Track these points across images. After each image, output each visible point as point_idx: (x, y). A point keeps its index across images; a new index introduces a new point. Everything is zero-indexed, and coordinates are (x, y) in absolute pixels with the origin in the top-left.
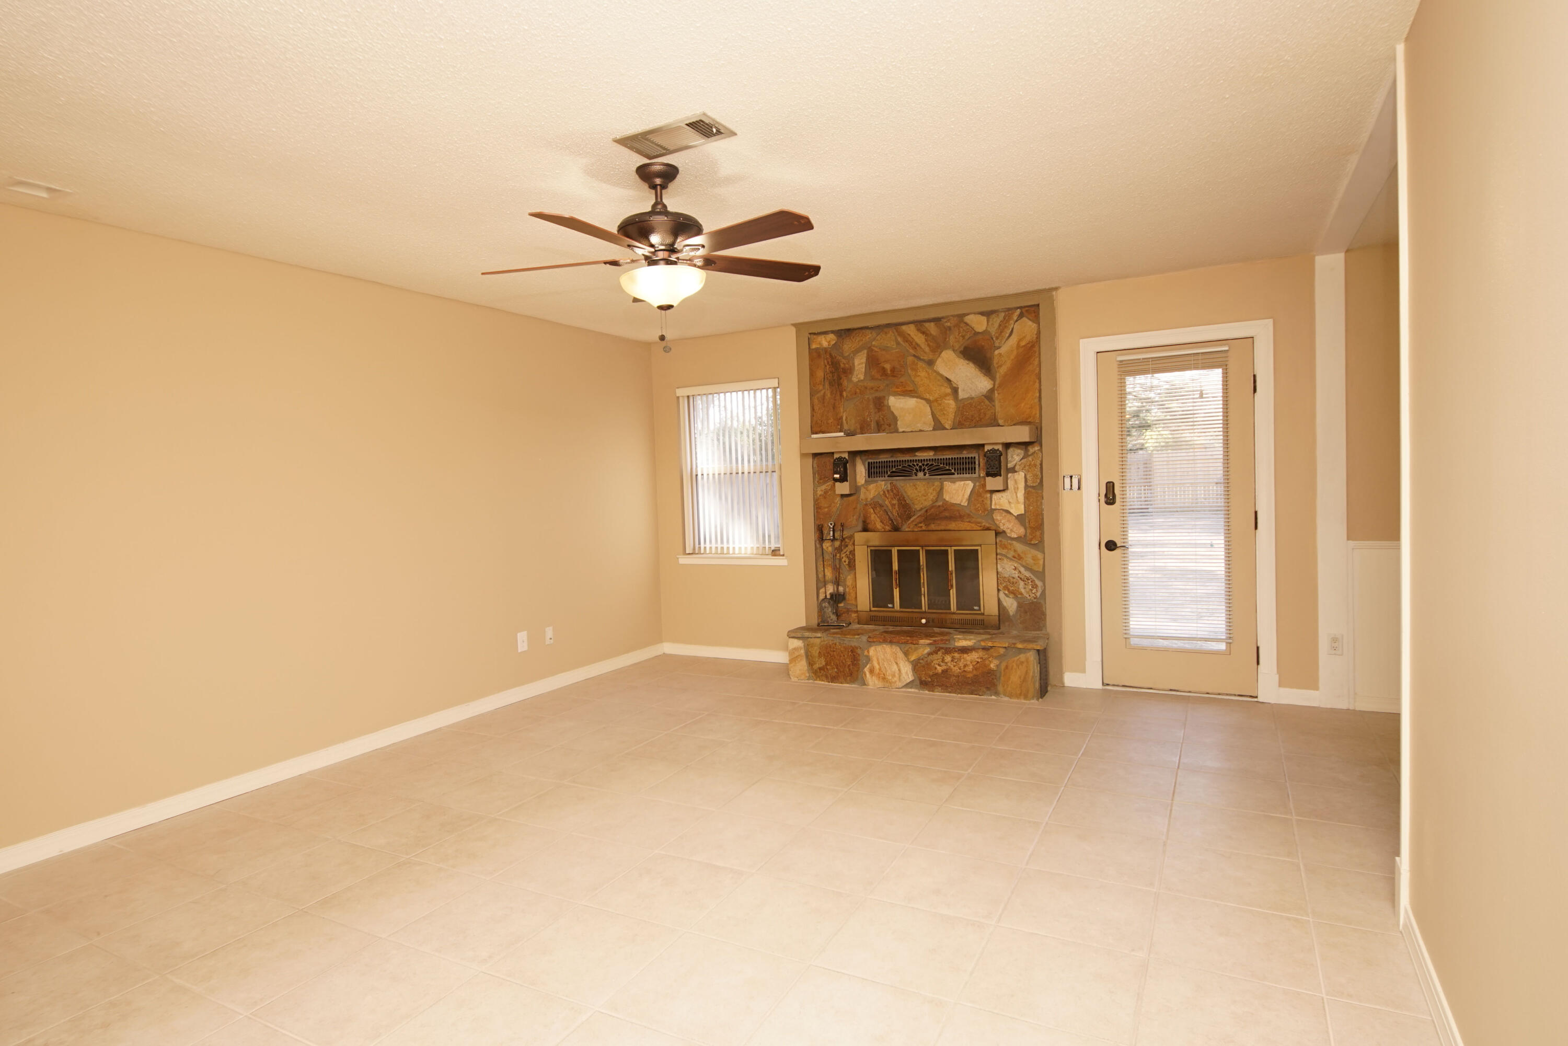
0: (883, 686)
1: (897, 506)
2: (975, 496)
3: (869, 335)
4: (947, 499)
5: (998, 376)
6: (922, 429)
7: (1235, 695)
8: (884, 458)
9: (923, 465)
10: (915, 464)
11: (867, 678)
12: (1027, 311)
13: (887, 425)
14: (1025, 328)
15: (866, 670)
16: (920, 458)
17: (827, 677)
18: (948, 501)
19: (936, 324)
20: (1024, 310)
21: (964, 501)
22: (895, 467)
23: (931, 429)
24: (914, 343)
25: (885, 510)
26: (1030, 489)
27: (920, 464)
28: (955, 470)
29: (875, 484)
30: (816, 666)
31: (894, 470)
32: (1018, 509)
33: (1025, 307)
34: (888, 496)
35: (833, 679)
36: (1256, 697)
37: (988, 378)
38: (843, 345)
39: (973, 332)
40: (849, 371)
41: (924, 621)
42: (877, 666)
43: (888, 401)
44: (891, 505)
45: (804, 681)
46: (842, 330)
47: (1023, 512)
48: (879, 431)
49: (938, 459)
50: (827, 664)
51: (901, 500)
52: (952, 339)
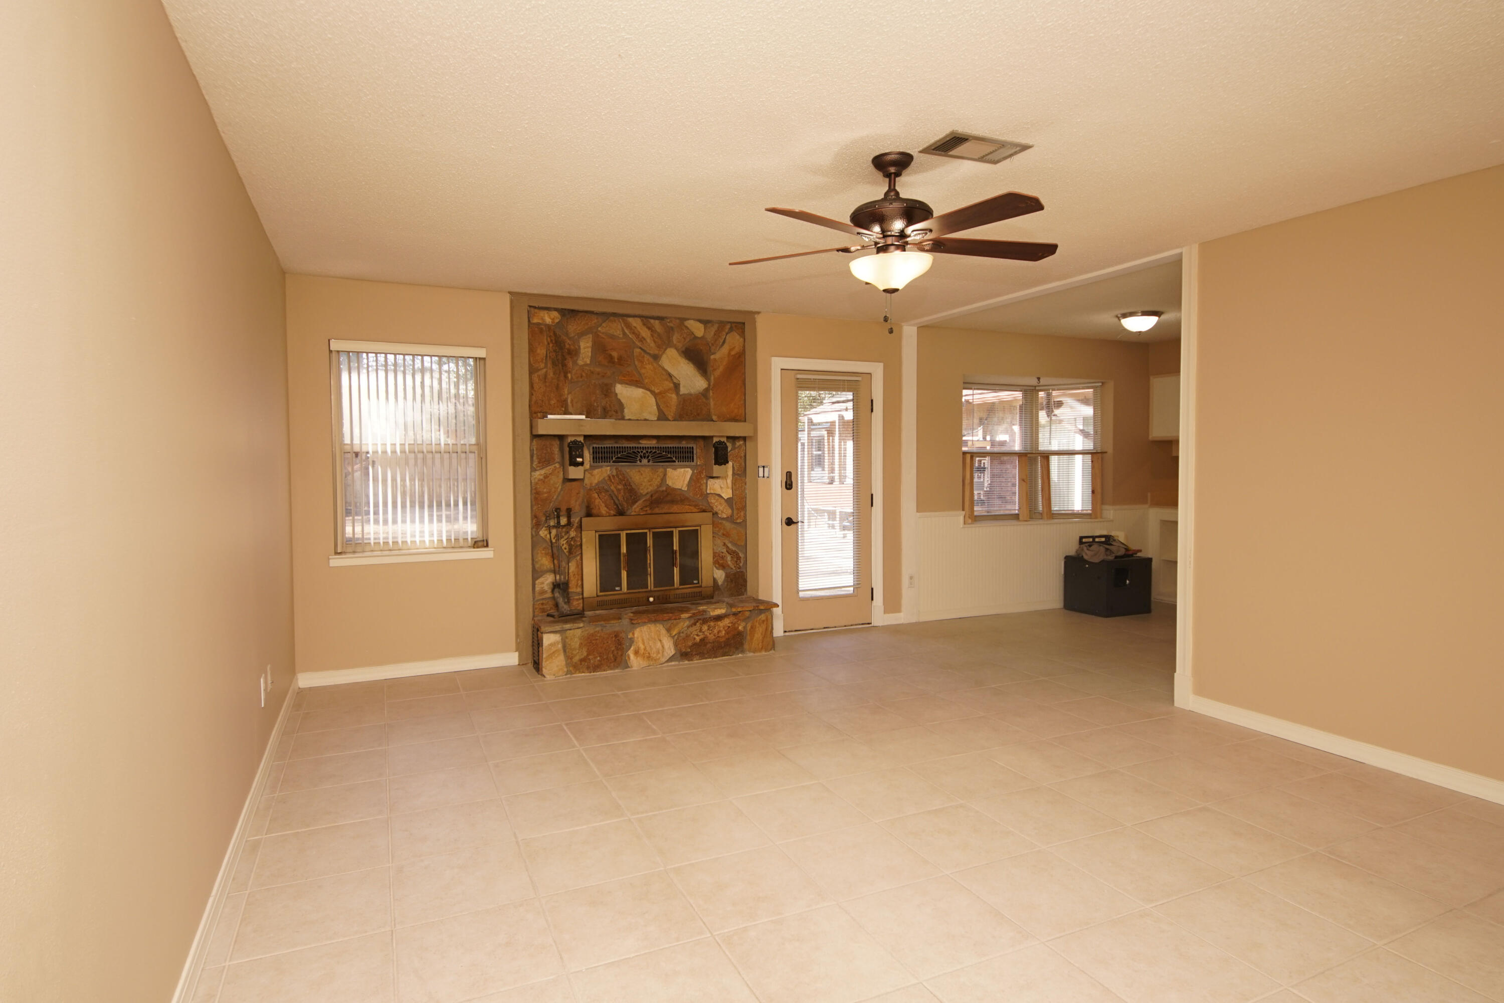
0: (648, 665)
1: (622, 491)
2: (695, 481)
3: (595, 320)
4: (670, 484)
5: (712, 378)
6: (647, 418)
7: (860, 624)
8: (610, 444)
9: (647, 452)
10: (639, 450)
11: (631, 661)
12: (736, 326)
13: (615, 411)
14: (734, 340)
15: (631, 653)
16: (644, 446)
17: (588, 668)
18: (670, 487)
19: (660, 322)
20: (733, 325)
21: (684, 486)
22: (620, 453)
23: (656, 419)
24: (640, 337)
25: (610, 494)
26: (737, 476)
27: (644, 451)
28: (676, 458)
29: (600, 470)
30: (576, 659)
31: (619, 455)
32: (727, 494)
33: (734, 323)
34: (613, 481)
35: (596, 668)
36: (871, 623)
37: (703, 378)
38: (567, 325)
39: (693, 336)
40: (574, 353)
41: (651, 599)
42: (642, 647)
43: (615, 388)
44: (617, 490)
45: (561, 677)
46: (565, 309)
47: (731, 496)
48: (604, 417)
49: (661, 447)
50: (588, 655)
51: (626, 485)
52: (675, 338)
